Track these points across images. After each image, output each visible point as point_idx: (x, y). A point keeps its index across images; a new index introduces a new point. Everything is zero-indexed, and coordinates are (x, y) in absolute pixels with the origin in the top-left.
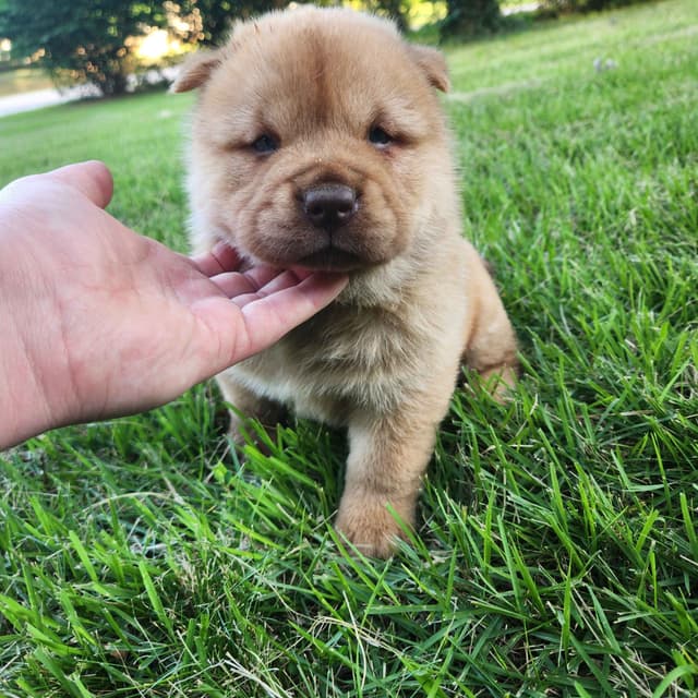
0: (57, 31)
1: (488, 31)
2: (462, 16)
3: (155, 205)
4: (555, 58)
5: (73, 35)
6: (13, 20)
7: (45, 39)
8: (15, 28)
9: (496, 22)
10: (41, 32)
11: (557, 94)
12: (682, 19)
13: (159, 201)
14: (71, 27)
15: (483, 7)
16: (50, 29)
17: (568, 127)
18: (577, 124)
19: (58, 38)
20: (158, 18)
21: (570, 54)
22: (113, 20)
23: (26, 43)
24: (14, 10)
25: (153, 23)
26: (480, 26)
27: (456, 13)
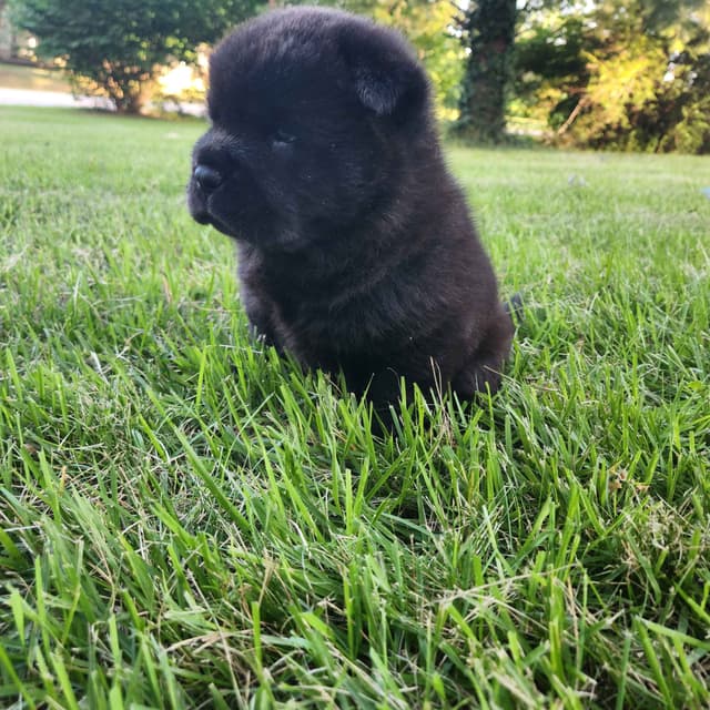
0: (89, 40)
1: (491, 141)
2: (471, 122)
3: (144, 189)
4: (540, 171)
5: (104, 47)
6: (49, 19)
7: (75, 44)
8: (49, 27)
9: (500, 136)
10: (73, 37)
11: (527, 192)
12: (660, 168)
13: (148, 187)
14: (103, 41)
15: (492, 120)
16: (81, 36)
17: (527, 216)
18: (535, 216)
19: (87, 46)
20: (188, 54)
21: (553, 171)
22: (144, 45)
23: (55, 44)
24: (52, 10)
25: (182, 58)
26: (485, 136)
27: (467, 118)
